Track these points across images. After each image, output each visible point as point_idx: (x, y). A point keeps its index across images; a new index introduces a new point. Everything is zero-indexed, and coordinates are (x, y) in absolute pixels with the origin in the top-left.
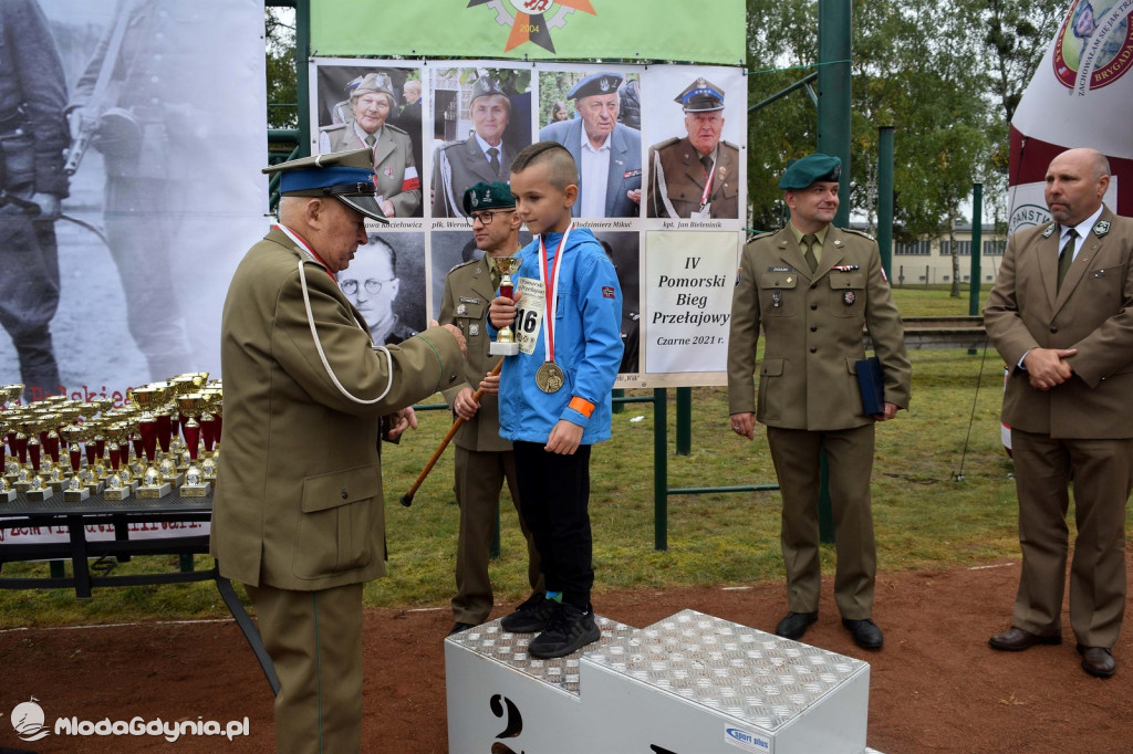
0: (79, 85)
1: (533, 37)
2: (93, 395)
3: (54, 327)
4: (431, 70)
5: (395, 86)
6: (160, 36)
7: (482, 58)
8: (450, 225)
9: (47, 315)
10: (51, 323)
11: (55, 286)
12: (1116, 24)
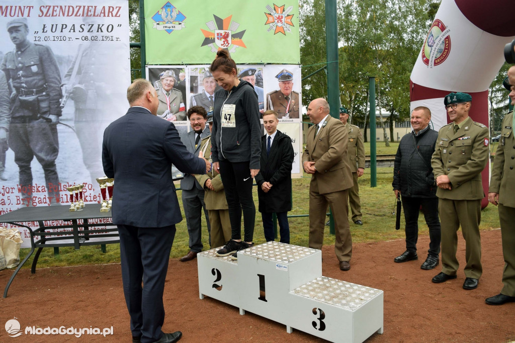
0: (65, 77)
2: (71, 186)
3: (57, 162)
4: (188, 69)
5: (176, 75)
6: (93, 59)
9: (54, 158)
10: (56, 160)
11: (57, 147)
12: (441, 42)
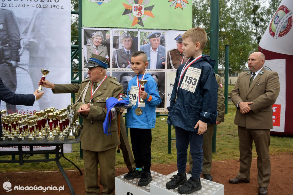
0: (23, 33)
1: (139, 23)
4: (112, 31)
6: (44, 21)
7: (126, 28)
8: (117, 70)
12: (285, 21)
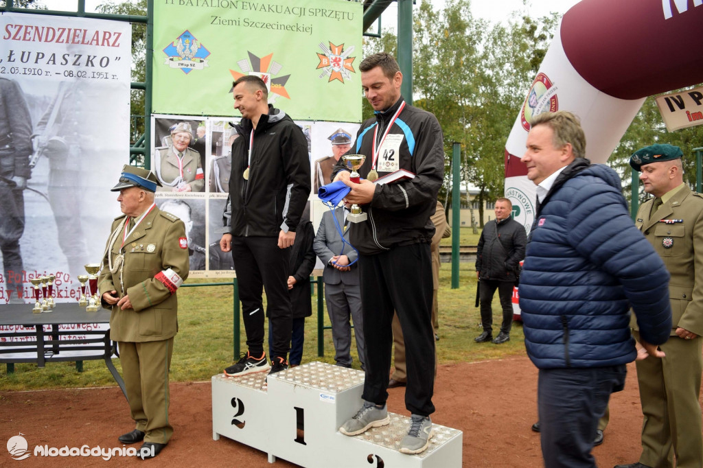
0: (38, 125)
2: (40, 275)
3: (21, 242)
4: (210, 122)
5: (193, 129)
6: (79, 103)
8: (218, 196)
9: (18, 236)
10: (20, 240)
11: (22, 222)
12: (546, 102)
